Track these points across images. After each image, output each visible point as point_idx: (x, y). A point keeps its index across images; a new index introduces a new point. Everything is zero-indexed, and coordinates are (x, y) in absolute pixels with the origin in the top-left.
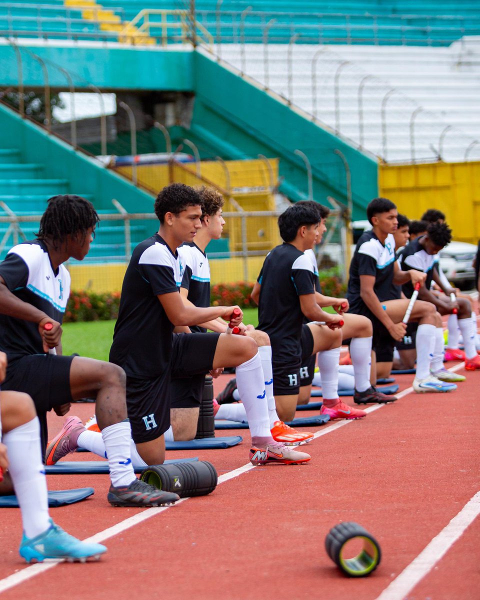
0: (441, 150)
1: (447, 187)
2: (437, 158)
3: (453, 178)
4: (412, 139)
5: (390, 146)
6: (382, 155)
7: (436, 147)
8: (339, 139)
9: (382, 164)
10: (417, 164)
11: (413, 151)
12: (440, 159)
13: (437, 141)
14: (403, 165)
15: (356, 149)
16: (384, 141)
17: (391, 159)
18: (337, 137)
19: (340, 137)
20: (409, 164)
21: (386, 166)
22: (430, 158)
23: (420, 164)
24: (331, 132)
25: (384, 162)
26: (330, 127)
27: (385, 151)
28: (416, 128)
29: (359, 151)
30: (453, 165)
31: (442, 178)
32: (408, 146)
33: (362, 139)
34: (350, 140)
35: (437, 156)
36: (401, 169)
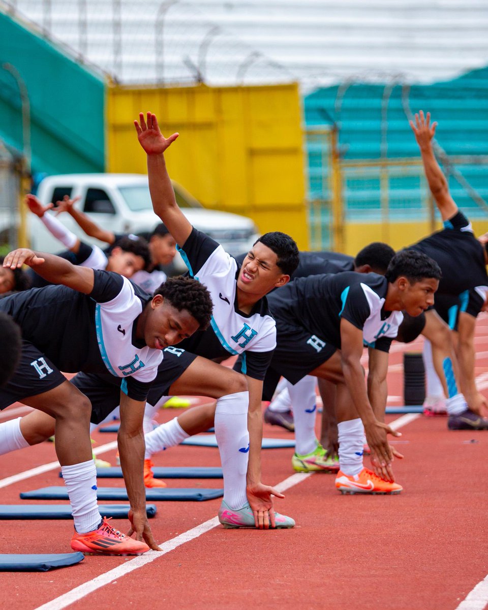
0: (203, 64)
1: (207, 126)
2: (195, 77)
3: (219, 110)
4: (159, 46)
5: (126, 58)
6: (113, 71)
7: (195, 59)
8: (48, 43)
9: (112, 86)
10: (167, 87)
11: (160, 66)
12: (200, 79)
13: (196, 51)
14: (144, 89)
15: (73, 60)
16: (118, 48)
17: (127, 77)
18: (46, 41)
19: (50, 41)
20: (154, 88)
21: (119, 89)
22: (185, 77)
23: (171, 87)
24: (37, 32)
25: (116, 82)
26: (36, 24)
27: (119, 65)
28: (165, 30)
29: (79, 64)
30: (220, 91)
31: (203, 111)
32: (151, 58)
33: (84, 44)
34: (65, 45)
35: (196, 74)
36: (140, 93)
